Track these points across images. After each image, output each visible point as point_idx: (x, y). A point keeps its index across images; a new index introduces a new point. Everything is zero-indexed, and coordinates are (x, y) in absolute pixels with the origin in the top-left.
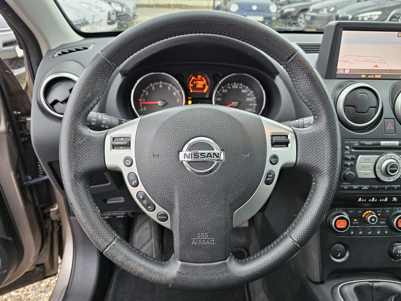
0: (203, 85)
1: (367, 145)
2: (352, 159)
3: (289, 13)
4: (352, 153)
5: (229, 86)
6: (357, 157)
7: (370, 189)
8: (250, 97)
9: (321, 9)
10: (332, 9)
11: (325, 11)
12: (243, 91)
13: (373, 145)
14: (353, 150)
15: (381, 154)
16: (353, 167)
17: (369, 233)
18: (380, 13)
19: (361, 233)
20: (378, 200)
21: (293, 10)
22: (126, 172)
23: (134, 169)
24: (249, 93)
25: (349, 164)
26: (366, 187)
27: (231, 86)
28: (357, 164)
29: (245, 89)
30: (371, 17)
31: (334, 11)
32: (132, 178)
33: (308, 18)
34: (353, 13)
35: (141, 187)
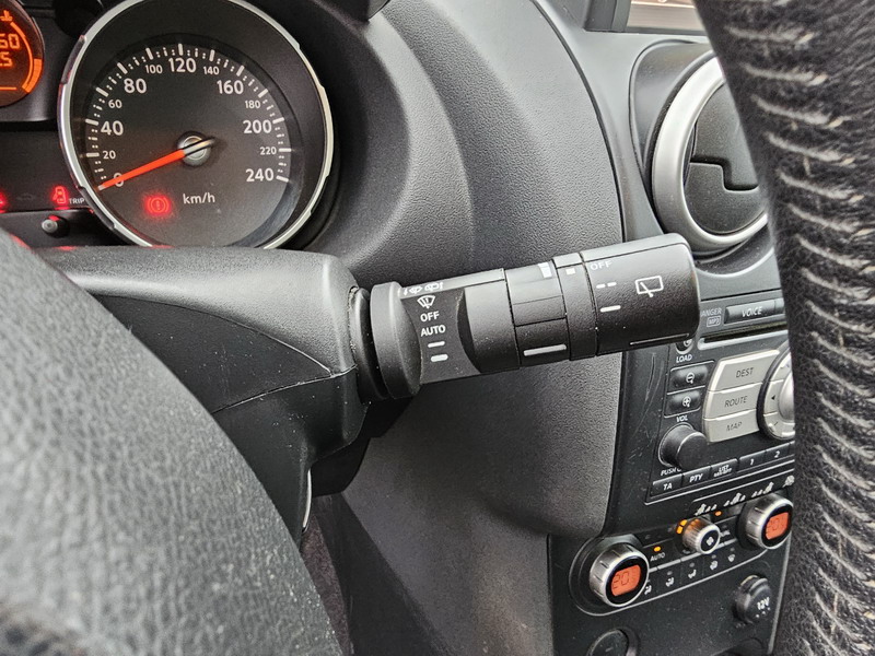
0: (13, 54)
1: (746, 318)
2: (697, 380)
4: (697, 358)
5: (155, 62)
6: (712, 370)
7: (736, 468)
8: (260, 114)
12: (226, 87)
14: (702, 346)
16: (697, 409)
17: (690, 576)
19: (671, 582)
20: (749, 498)
24: (254, 97)
25: (687, 399)
26: (724, 468)
27: (164, 62)
28: (710, 395)
29: (233, 78)
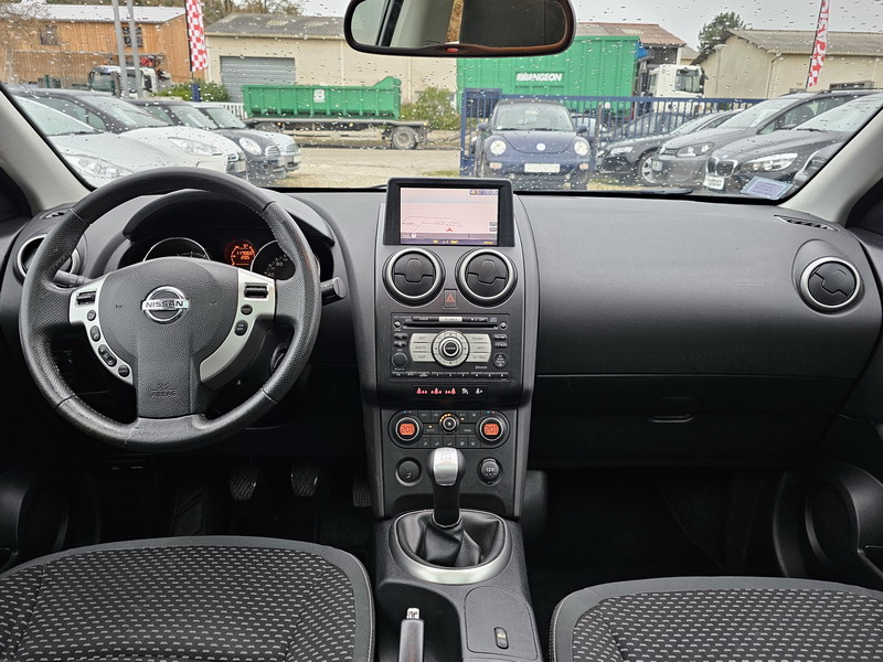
0: (250, 256)
1: (421, 321)
2: (404, 338)
3: (623, 157)
4: (403, 331)
6: (410, 336)
7: (429, 376)
9: (684, 148)
10: (705, 149)
11: (691, 151)
13: (429, 320)
14: (405, 327)
15: (439, 332)
16: (406, 347)
18: (795, 155)
19: (438, 444)
20: (443, 393)
21: (629, 150)
22: (89, 326)
23: (96, 322)
25: (400, 344)
26: (424, 374)
28: (411, 345)
30: (776, 164)
31: (710, 152)
32: (94, 331)
33: (658, 166)
34: (741, 156)
35: (103, 341)
